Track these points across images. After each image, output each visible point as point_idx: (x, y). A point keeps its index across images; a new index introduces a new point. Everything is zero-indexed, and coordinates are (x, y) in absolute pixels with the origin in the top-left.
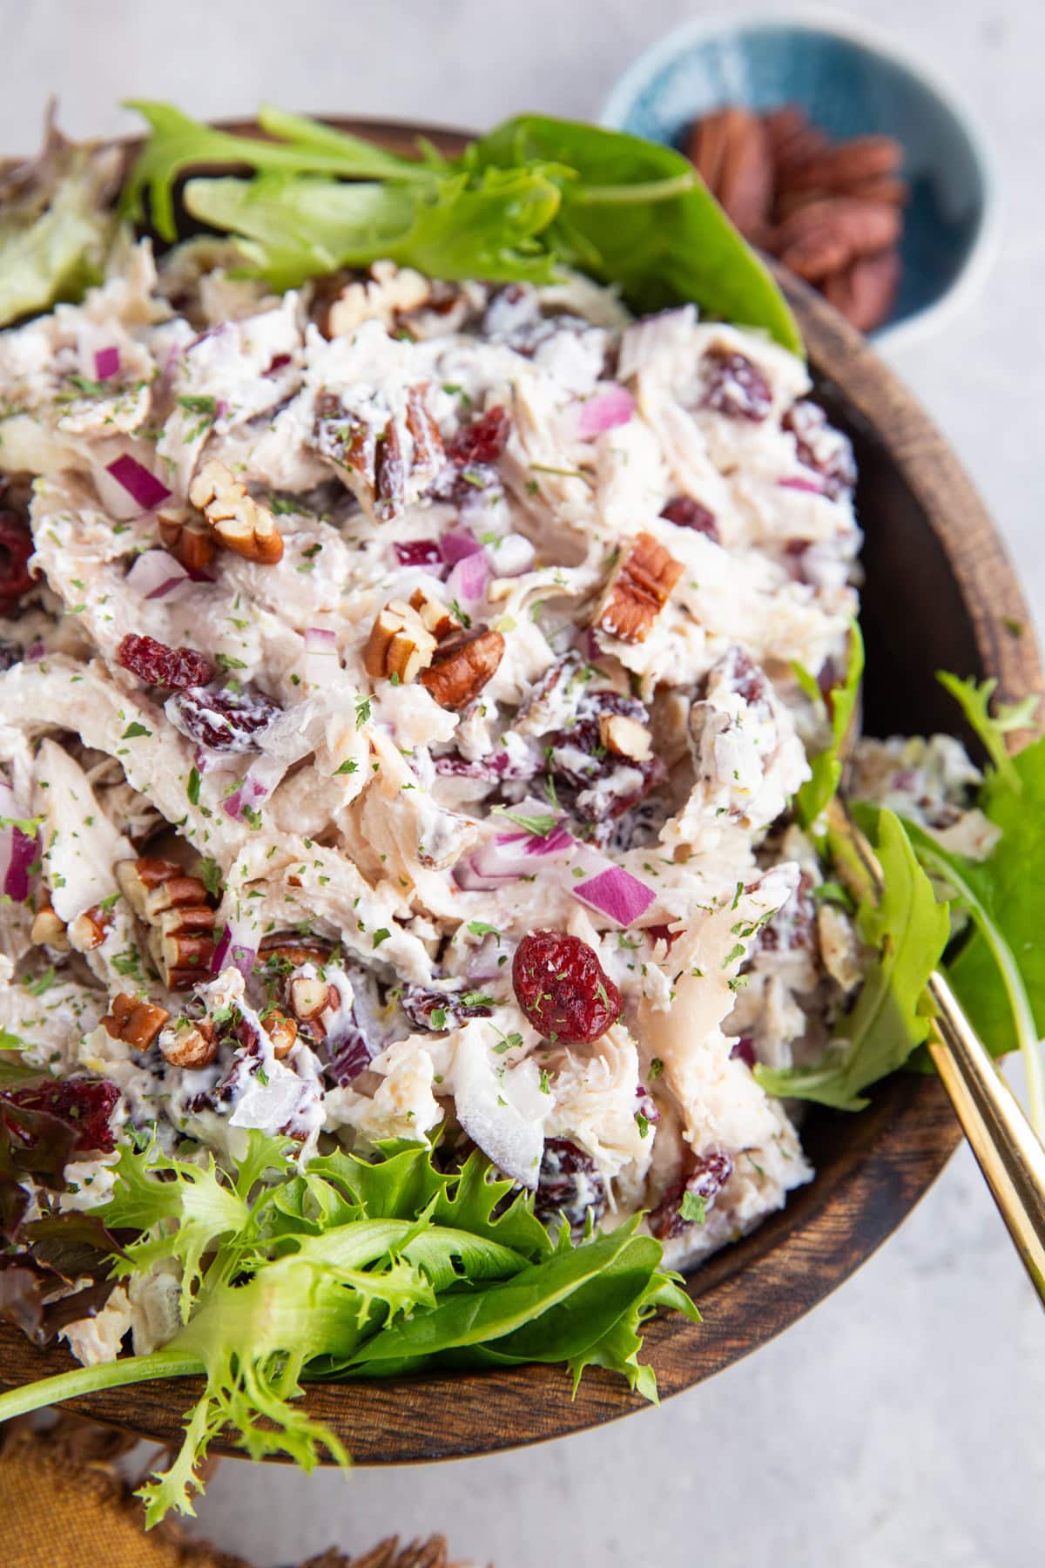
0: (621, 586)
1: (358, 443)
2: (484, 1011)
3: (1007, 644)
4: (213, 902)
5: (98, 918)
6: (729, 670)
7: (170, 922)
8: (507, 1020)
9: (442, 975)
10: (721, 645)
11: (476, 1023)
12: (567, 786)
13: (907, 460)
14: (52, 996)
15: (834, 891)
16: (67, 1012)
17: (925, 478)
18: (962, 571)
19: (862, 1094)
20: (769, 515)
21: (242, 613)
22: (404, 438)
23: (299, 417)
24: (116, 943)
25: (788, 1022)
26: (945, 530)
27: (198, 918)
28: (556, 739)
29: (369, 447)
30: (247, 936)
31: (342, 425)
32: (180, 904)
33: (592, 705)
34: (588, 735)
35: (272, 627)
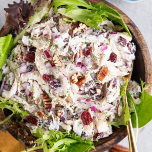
0: (101, 74)
1: (73, 56)
2: (77, 119)
3: (149, 76)
4: (50, 101)
5: (38, 100)
6: (113, 81)
7: (46, 103)
8: (80, 120)
9: (74, 112)
10: (112, 77)
12: (92, 94)
13: (142, 50)
14: (33, 106)
15: (121, 103)
17: (144, 53)
18: (145, 66)
20: (123, 56)
21: (57, 72)
22: (78, 54)
24: (40, 103)
25: (113, 117)
26: (145, 60)
27: (48, 103)
28: (91, 89)
30: (53, 106)
31: (71, 52)
33: (96, 85)
34: (94, 89)
35: (61, 74)
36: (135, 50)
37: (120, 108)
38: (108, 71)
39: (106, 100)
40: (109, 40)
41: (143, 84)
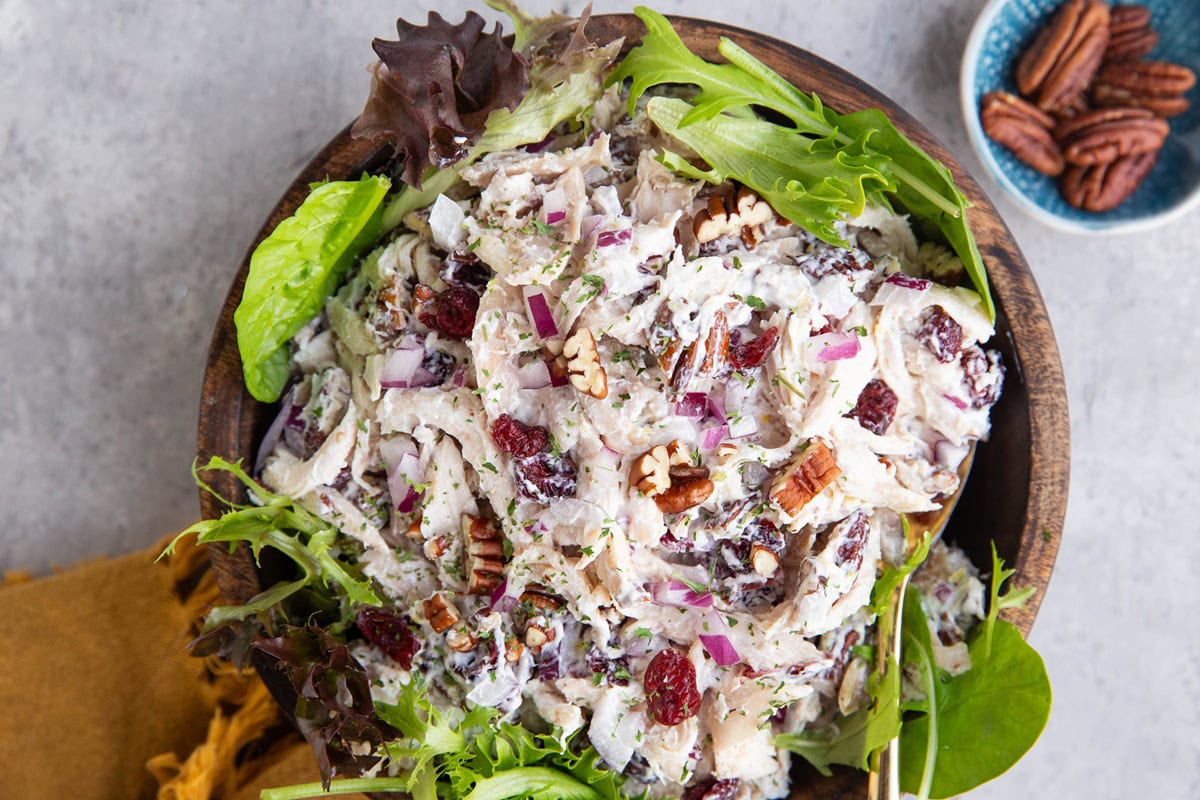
0: (795, 478)
1: (670, 352)
2: (624, 682)
3: (1038, 543)
4: (505, 559)
5: (442, 542)
6: (847, 527)
7: (478, 564)
8: (634, 691)
9: (613, 644)
10: (851, 507)
11: (617, 689)
12: (727, 571)
13: (1035, 402)
14: (409, 565)
15: (866, 652)
16: (413, 578)
17: (1041, 419)
18: (1033, 489)
19: (832, 766)
20: (930, 411)
21: (573, 416)
22: (701, 351)
23: (646, 313)
24: (449, 556)
25: (808, 713)
26: (1036, 457)
27: (494, 568)
28: (727, 543)
29: (676, 356)
30: (515, 589)
31: (667, 333)
32: (486, 557)
33: (754, 530)
34: (744, 549)
35: (588, 432)
36: (996, 392)
37: (857, 674)
38: (834, 469)
39: (791, 618)
40: (877, 311)
41: (999, 576)
